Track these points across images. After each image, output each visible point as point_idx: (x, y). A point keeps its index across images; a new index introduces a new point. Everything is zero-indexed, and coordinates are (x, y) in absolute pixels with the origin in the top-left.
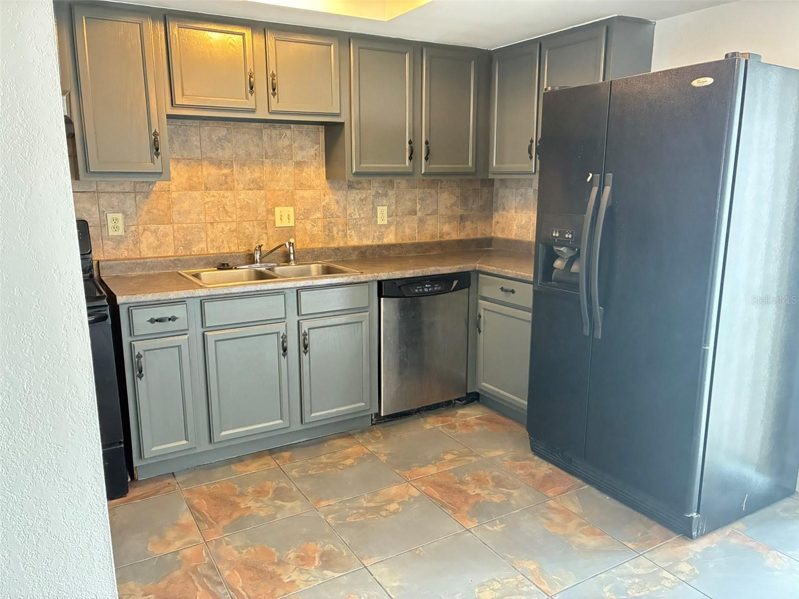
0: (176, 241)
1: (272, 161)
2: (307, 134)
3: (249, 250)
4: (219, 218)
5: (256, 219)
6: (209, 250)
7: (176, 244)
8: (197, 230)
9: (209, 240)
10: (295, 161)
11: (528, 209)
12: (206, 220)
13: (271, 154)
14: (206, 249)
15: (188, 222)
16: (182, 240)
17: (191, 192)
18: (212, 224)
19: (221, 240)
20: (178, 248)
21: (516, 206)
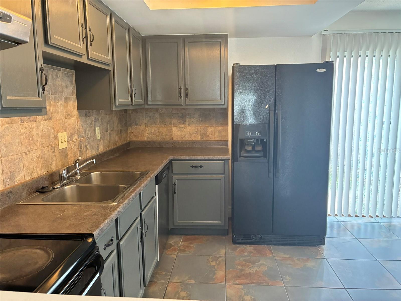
0: (4, 175)
1: (54, 96)
2: (68, 76)
3: (48, 172)
4: (30, 148)
5: (50, 145)
6: (25, 177)
7: (4, 177)
8: (17, 161)
9: (25, 168)
10: (64, 96)
11: (156, 124)
12: (22, 151)
13: (53, 91)
14: (24, 177)
15: (12, 153)
16: (8, 173)
17: (12, 125)
18: (26, 153)
19: (32, 167)
20: (6, 181)
21: (146, 123)
